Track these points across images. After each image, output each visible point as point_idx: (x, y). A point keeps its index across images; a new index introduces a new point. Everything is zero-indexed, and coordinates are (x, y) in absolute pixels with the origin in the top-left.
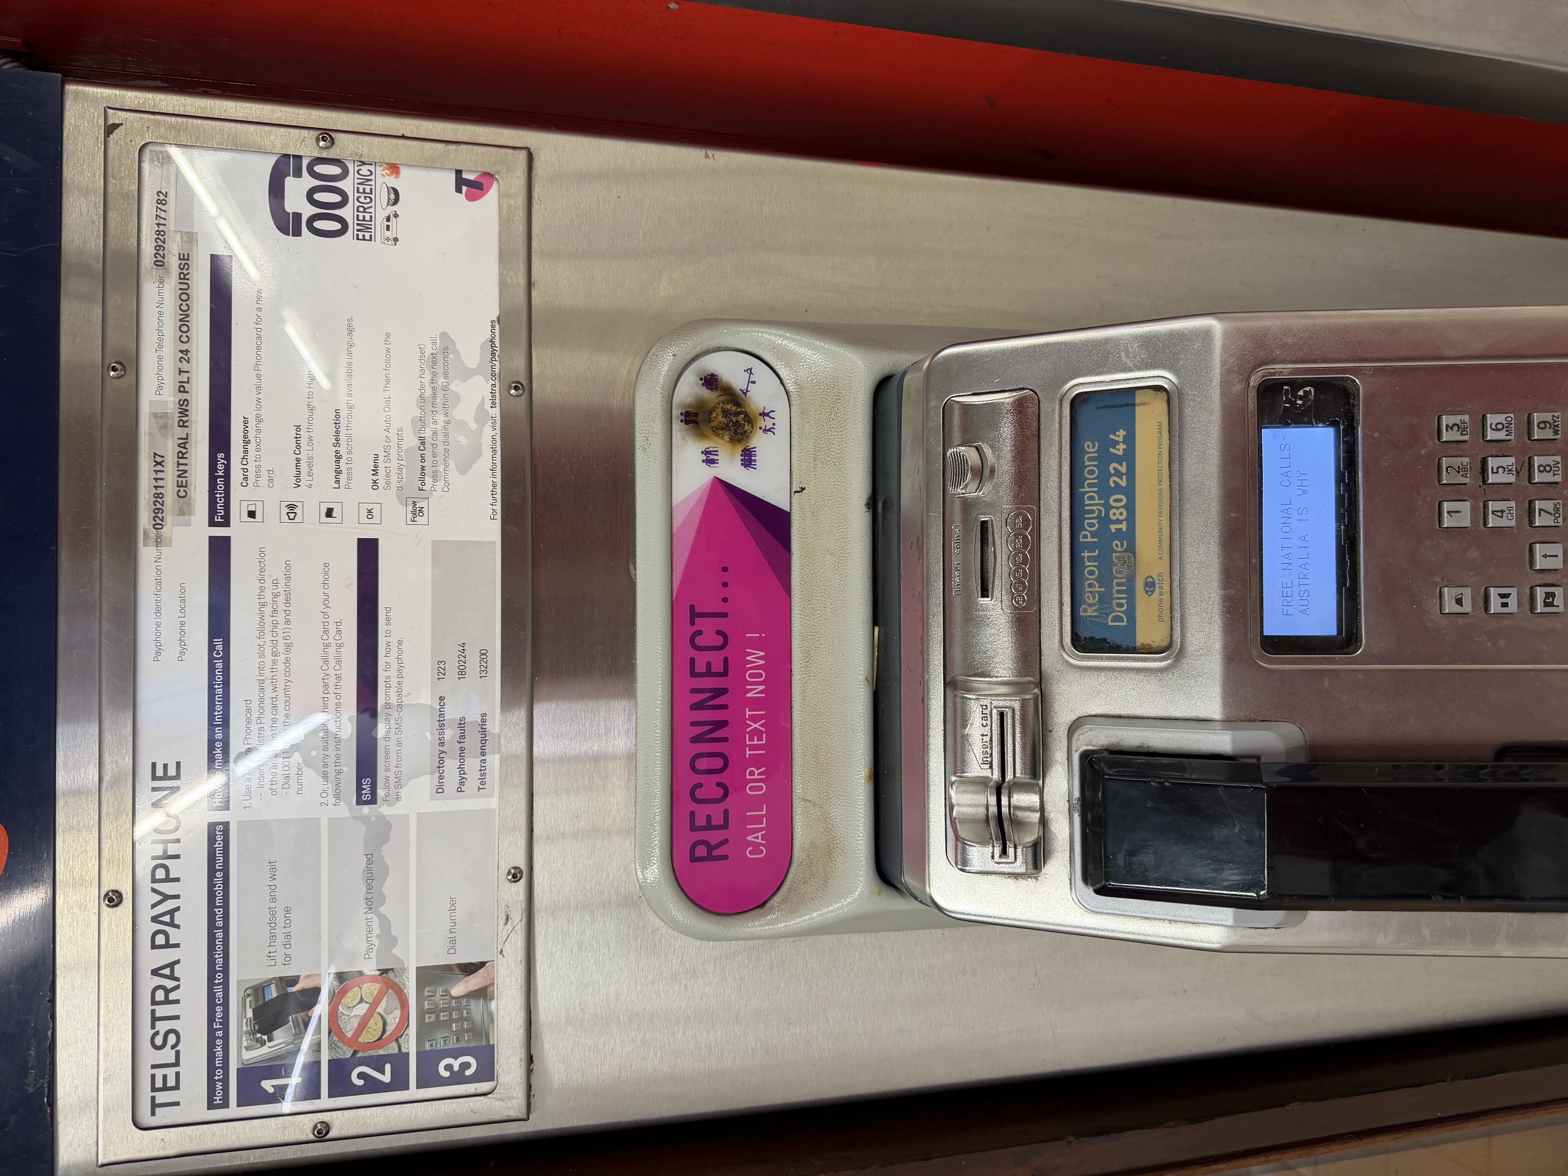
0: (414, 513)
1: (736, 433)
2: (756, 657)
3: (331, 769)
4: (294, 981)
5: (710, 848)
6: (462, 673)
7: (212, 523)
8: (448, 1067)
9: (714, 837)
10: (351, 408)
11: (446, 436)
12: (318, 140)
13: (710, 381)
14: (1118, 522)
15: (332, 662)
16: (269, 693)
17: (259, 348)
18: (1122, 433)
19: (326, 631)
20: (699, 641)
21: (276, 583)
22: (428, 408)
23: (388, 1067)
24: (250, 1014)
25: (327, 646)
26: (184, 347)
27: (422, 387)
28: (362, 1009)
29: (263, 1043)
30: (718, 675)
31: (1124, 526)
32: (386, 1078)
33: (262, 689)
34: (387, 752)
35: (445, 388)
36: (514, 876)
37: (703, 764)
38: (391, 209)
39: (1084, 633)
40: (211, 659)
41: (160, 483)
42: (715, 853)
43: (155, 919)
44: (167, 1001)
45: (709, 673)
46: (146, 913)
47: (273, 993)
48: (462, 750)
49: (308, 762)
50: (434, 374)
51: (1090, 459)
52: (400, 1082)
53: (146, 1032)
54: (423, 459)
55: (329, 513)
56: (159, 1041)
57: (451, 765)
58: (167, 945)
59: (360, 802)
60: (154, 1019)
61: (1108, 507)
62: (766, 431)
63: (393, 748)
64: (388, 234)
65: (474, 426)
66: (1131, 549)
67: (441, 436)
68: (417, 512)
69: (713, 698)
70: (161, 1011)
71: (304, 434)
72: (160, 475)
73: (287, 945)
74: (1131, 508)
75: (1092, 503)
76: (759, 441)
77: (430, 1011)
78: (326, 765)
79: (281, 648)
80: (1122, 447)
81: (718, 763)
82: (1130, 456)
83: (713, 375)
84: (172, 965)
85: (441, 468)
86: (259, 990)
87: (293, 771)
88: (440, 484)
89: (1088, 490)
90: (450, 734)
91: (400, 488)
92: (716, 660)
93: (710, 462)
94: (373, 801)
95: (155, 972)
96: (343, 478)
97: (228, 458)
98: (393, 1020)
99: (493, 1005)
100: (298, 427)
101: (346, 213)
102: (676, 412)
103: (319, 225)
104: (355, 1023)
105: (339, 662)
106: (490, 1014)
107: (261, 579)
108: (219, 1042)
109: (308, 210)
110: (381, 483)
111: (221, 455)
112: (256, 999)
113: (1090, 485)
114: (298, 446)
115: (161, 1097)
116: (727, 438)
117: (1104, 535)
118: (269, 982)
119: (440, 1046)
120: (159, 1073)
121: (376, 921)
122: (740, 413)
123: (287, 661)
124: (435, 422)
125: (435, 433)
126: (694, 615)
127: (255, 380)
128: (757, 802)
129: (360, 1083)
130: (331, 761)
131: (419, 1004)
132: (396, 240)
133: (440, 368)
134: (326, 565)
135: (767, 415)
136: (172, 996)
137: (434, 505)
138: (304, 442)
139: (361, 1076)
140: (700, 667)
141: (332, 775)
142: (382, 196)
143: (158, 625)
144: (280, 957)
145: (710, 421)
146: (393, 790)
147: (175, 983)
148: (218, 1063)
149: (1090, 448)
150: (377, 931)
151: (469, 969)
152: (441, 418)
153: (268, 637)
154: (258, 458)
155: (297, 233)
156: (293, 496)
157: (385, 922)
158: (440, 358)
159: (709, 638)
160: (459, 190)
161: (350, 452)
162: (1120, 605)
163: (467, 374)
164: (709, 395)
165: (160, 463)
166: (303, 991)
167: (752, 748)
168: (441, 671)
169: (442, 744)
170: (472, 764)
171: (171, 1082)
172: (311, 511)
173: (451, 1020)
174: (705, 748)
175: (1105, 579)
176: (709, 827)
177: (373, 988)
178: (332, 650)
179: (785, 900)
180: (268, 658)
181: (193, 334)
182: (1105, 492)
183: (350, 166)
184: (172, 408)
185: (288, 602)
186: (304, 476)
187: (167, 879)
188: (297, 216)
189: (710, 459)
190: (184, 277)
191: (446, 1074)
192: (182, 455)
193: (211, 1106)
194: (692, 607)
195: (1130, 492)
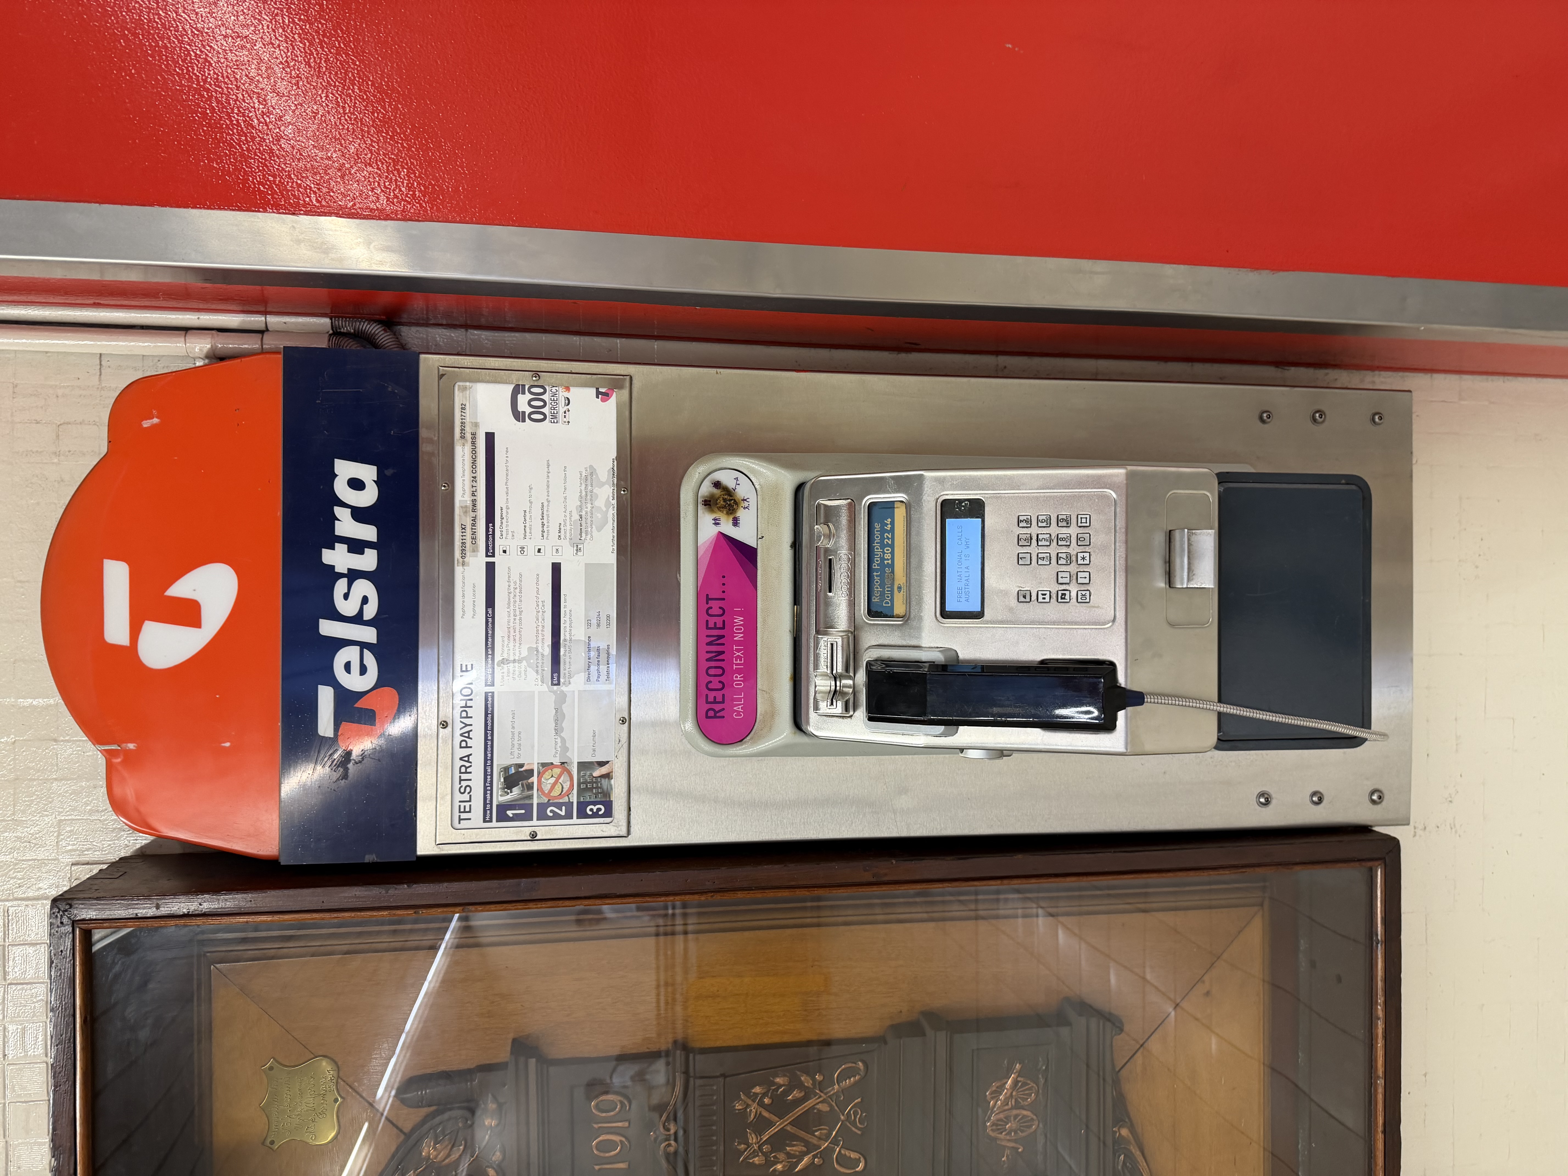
0: (577, 550)
1: (729, 510)
2: (739, 620)
3: (540, 669)
4: (522, 766)
5: (716, 712)
6: (598, 625)
7: (487, 556)
8: (591, 810)
9: (717, 707)
10: (548, 501)
11: (592, 514)
12: (532, 377)
13: (717, 484)
14: (888, 560)
15: (540, 620)
16: (512, 633)
17: (507, 475)
18: (889, 520)
19: (538, 605)
20: (710, 612)
21: (515, 583)
22: (583, 501)
23: (564, 808)
24: (502, 780)
25: (539, 612)
26: (474, 475)
27: (581, 492)
28: (552, 780)
29: (508, 794)
30: (720, 628)
31: (890, 562)
32: (563, 813)
33: (509, 632)
34: (565, 662)
35: (591, 491)
36: (623, 721)
37: (712, 672)
38: (566, 407)
39: (874, 609)
40: (487, 617)
41: (464, 538)
42: (717, 715)
43: (462, 735)
44: (466, 772)
45: (715, 628)
46: (458, 732)
47: (513, 771)
48: (598, 661)
49: (529, 665)
50: (586, 485)
51: (877, 531)
52: (569, 816)
53: (457, 786)
54: (581, 526)
55: (539, 551)
56: (462, 790)
57: (593, 668)
58: (467, 747)
59: (553, 684)
60: (461, 780)
61: (884, 553)
62: (744, 508)
63: (568, 660)
64: (565, 420)
65: (604, 509)
66: (893, 572)
67: (589, 514)
68: (578, 550)
69: (717, 640)
70: (464, 776)
71: (527, 514)
72: (464, 534)
73: (519, 749)
74: (892, 553)
75: (877, 550)
76: (741, 513)
77: (583, 783)
78: (537, 667)
79: (518, 613)
80: (889, 526)
81: (720, 671)
82: (892, 530)
83: (718, 482)
84: (468, 756)
85: (589, 529)
86: (506, 769)
87: (523, 669)
88: (589, 536)
89: (876, 544)
90: (593, 654)
91: (571, 539)
92: (719, 621)
93: (716, 524)
94: (558, 684)
95: (461, 759)
96: (545, 534)
97: (494, 526)
98: (566, 786)
99: (612, 781)
100: (525, 511)
101: (546, 410)
102: (700, 500)
103: (534, 416)
104: (549, 786)
105: (543, 620)
106: (611, 785)
107: (509, 581)
108: (488, 792)
109: (528, 410)
110: (562, 537)
111: (491, 525)
112: (505, 773)
113: (877, 543)
114: (525, 520)
115: (463, 816)
116: (725, 512)
117: (882, 565)
118: (511, 766)
119: (588, 799)
120: (463, 804)
121: (559, 740)
122: (730, 500)
123: (520, 619)
124: (587, 508)
125: (586, 513)
126: (708, 599)
127: (506, 490)
128: (739, 692)
129: (551, 814)
130: (539, 665)
131: (579, 780)
132: (569, 422)
133: (589, 483)
134: (538, 575)
135: (745, 500)
136: (468, 770)
137: (587, 546)
138: (527, 518)
139: (551, 811)
140: (711, 625)
141: (540, 671)
142: (562, 402)
143: (463, 602)
144: (516, 755)
145: (717, 504)
146: (567, 679)
147: (470, 764)
148: (488, 802)
149: (877, 526)
150: (559, 744)
151: (602, 764)
152: (589, 506)
153: (512, 608)
154: (507, 526)
155: (524, 421)
156: (523, 543)
157: (563, 741)
158: (589, 478)
159: (716, 611)
160: (598, 397)
161: (548, 523)
162: (888, 597)
163: (601, 485)
164: (717, 492)
165: (464, 528)
166: (526, 771)
167: (737, 664)
168: (589, 624)
169: (590, 659)
170: (603, 668)
171: (467, 809)
172: (531, 550)
173: (593, 788)
174: (713, 664)
175: (882, 585)
176: (715, 702)
177: (557, 771)
178: (540, 614)
179: (752, 738)
180: (512, 617)
181: (478, 469)
182: (883, 546)
183: (547, 388)
184: (469, 503)
185: (520, 592)
186: (528, 534)
187: (467, 717)
188: (524, 413)
189: (716, 523)
190: (473, 443)
191: (590, 813)
192: (473, 525)
193: (485, 821)
194: (707, 595)
195: (892, 546)
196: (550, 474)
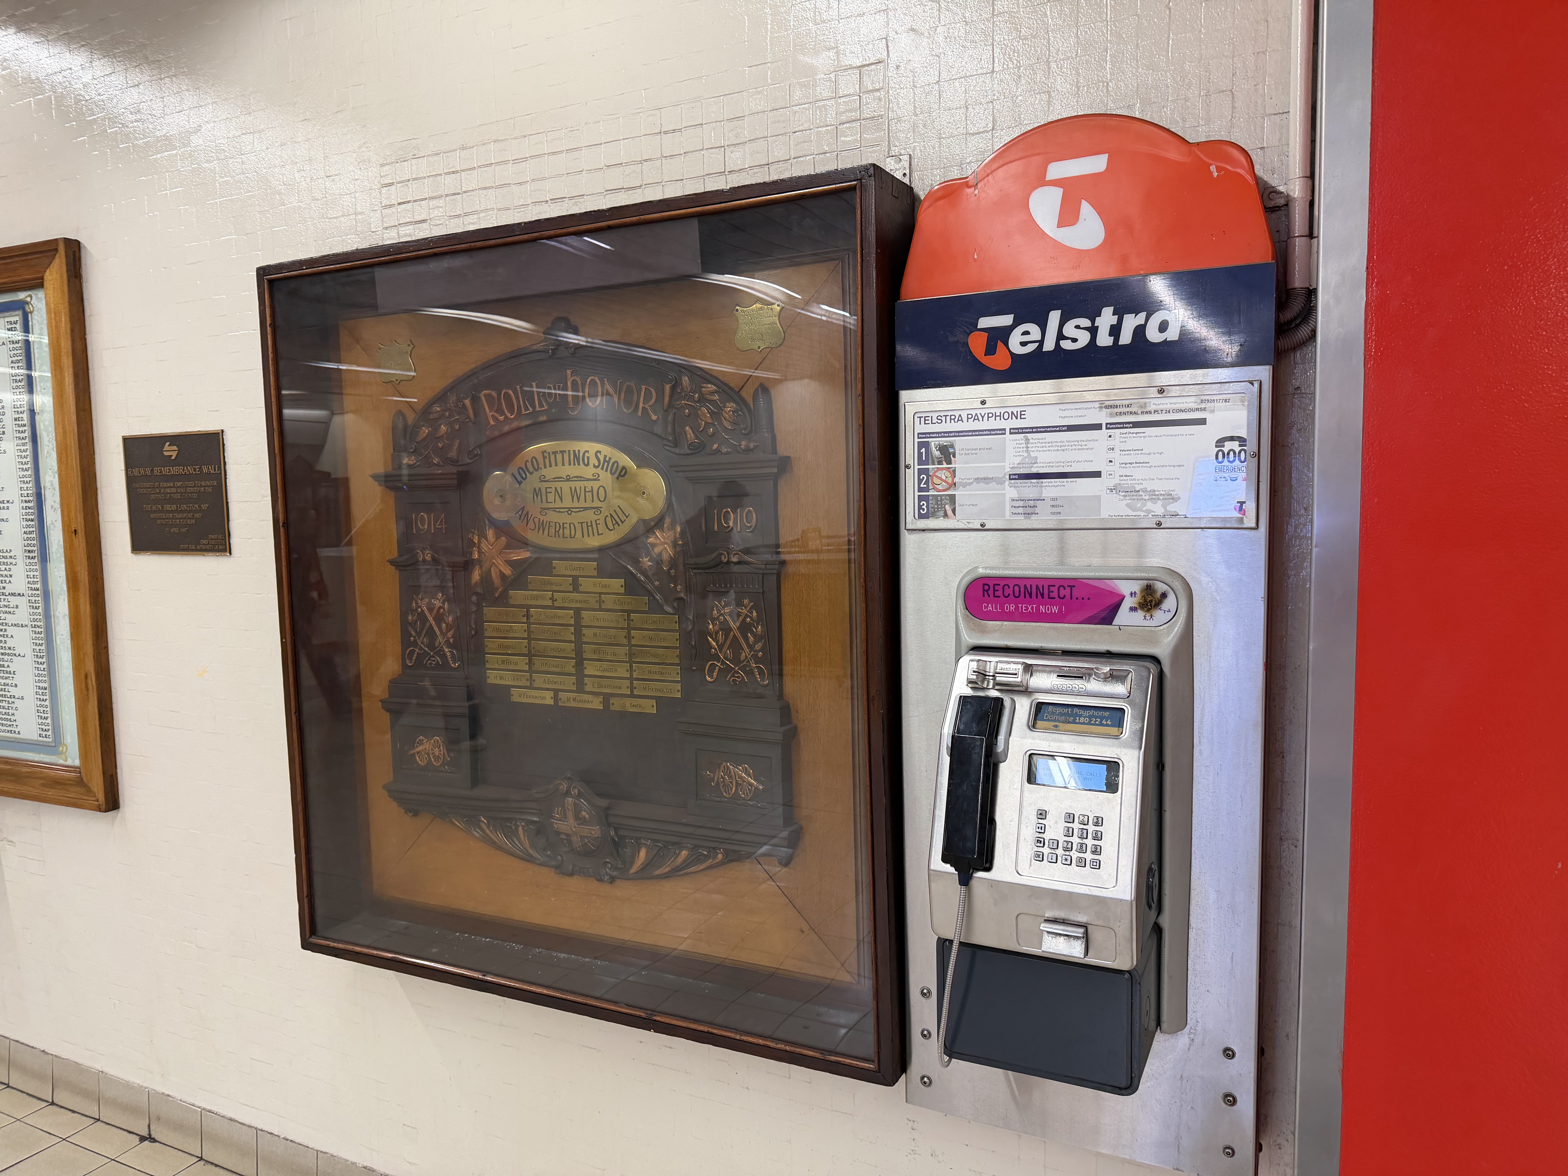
0: (1111, 489)
1: (1143, 605)
2: (1055, 609)
3: (1022, 466)
4: (954, 456)
5: (987, 591)
6: (1053, 506)
7: (1107, 424)
8: (923, 504)
9: (991, 592)
10: (1150, 467)
11: (1140, 500)
12: (1255, 452)
13: (1164, 596)
14: (1079, 719)
15: (1058, 464)
16: (1047, 445)
17: (1172, 435)
18: (1110, 723)
19: (1068, 462)
20: (1062, 588)
21: (1085, 445)
22: (1151, 493)
23: (925, 486)
24: (945, 444)
25: (1063, 463)
26: (1171, 411)
27: (1158, 491)
28: (944, 478)
29: (936, 448)
30: (1049, 595)
31: (1077, 721)
32: (922, 485)
33: (1049, 443)
34: (1026, 483)
35: (1159, 499)
36: (982, 525)
37: (1017, 589)
38: (1229, 478)
39: (1043, 706)
40: (1060, 426)
41: (1121, 407)
42: (985, 592)
43: (976, 414)
44: (951, 419)
45: (1049, 592)
46: (978, 412)
47: (951, 450)
48: (1026, 507)
49: (1025, 458)
50: (1164, 495)
51: (1103, 714)
52: (920, 489)
53: (942, 414)
54: (1131, 492)
55: (1111, 461)
56: (939, 418)
57: (1021, 503)
58: (968, 418)
59: (1010, 475)
60: (946, 416)
61: (1084, 718)
62: (1145, 617)
63: (1027, 485)
64: (1218, 478)
65: (1144, 509)
66: (1069, 722)
67: (1140, 497)
69: (1040, 593)
70: (948, 418)
71: (1140, 452)
72: (1124, 406)
73: (965, 454)
74: (1083, 723)
75: (1087, 713)
76: (1141, 614)
77: (941, 498)
79: (1063, 448)
80: (1105, 723)
81: (1017, 594)
82: (1101, 725)
83: (1167, 597)
84: (962, 420)
85: (1128, 498)
86: (952, 446)
87: (1021, 454)
88: (1122, 498)
90: (1032, 503)
91: (1120, 484)
92: (1055, 594)
93: (1132, 594)
94: (1010, 479)
95: (960, 415)
96: (1124, 465)
97: (1130, 427)
98: (940, 487)
99: (942, 518)
100: (1142, 450)
101: (1226, 463)
102: (1151, 583)
103: (1220, 454)
104: (940, 476)
105: (1058, 467)
106: (939, 518)
107: (1087, 441)
108: (937, 435)
109: (1226, 450)
110: (1122, 478)
111: (1131, 425)
112: (949, 446)
113: (1093, 713)
114: (1135, 450)
115: (923, 419)
116: (1141, 601)
117: (1076, 715)
118: (954, 449)
119: (930, 502)
120: (930, 418)
121: (971, 481)
122: (1151, 606)
123: (1058, 450)
124: (1145, 496)
126: (1071, 587)
127: (1159, 435)
128: (1002, 608)
129: (921, 478)
130: (1024, 465)
131: (943, 495)
132: (1216, 480)
133: (1166, 497)
134: (1092, 461)
135: (1151, 617)
136: (952, 421)
137: (1114, 496)
138: (1137, 452)
139: (923, 478)
140: (1052, 589)
141: (1019, 466)
142: (1233, 475)
143: (1072, 409)
144: (962, 452)
145: (1148, 595)
146: (1013, 485)
147: (956, 421)
148: (931, 435)
150: (968, 481)
151: (954, 511)
152: (1147, 498)
153: (1067, 444)
154: (1130, 437)
155: (1217, 446)
156: (1117, 450)
157: (970, 484)
158: (1170, 497)
159: (1063, 592)
160: (1238, 502)
161: (1133, 467)
162: (1050, 717)
163: (1164, 506)
164: (1158, 595)
165: (1128, 406)
166: (951, 459)
167: (1022, 607)
168: (1053, 499)
169: (1028, 500)
170: (1021, 510)
171: (927, 422)
172: (1111, 455)
173: (938, 505)
174: (1022, 590)
175: (1061, 714)
176: (995, 590)
177: (950, 481)
179: (967, 615)
180: (1059, 444)
181: (1176, 414)
182: (1090, 717)
183: (1245, 463)
184: (1148, 409)
185: (1079, 449)
186: (1124, 452)
187: (988, 417)
188: (1223, 446)
190: (1197, 409)
191: (921, 504)
192: (1131, 413)
193: (919, 434)
194: (1074, 586)
195: (1089, 723)
196: (1172, 467)
